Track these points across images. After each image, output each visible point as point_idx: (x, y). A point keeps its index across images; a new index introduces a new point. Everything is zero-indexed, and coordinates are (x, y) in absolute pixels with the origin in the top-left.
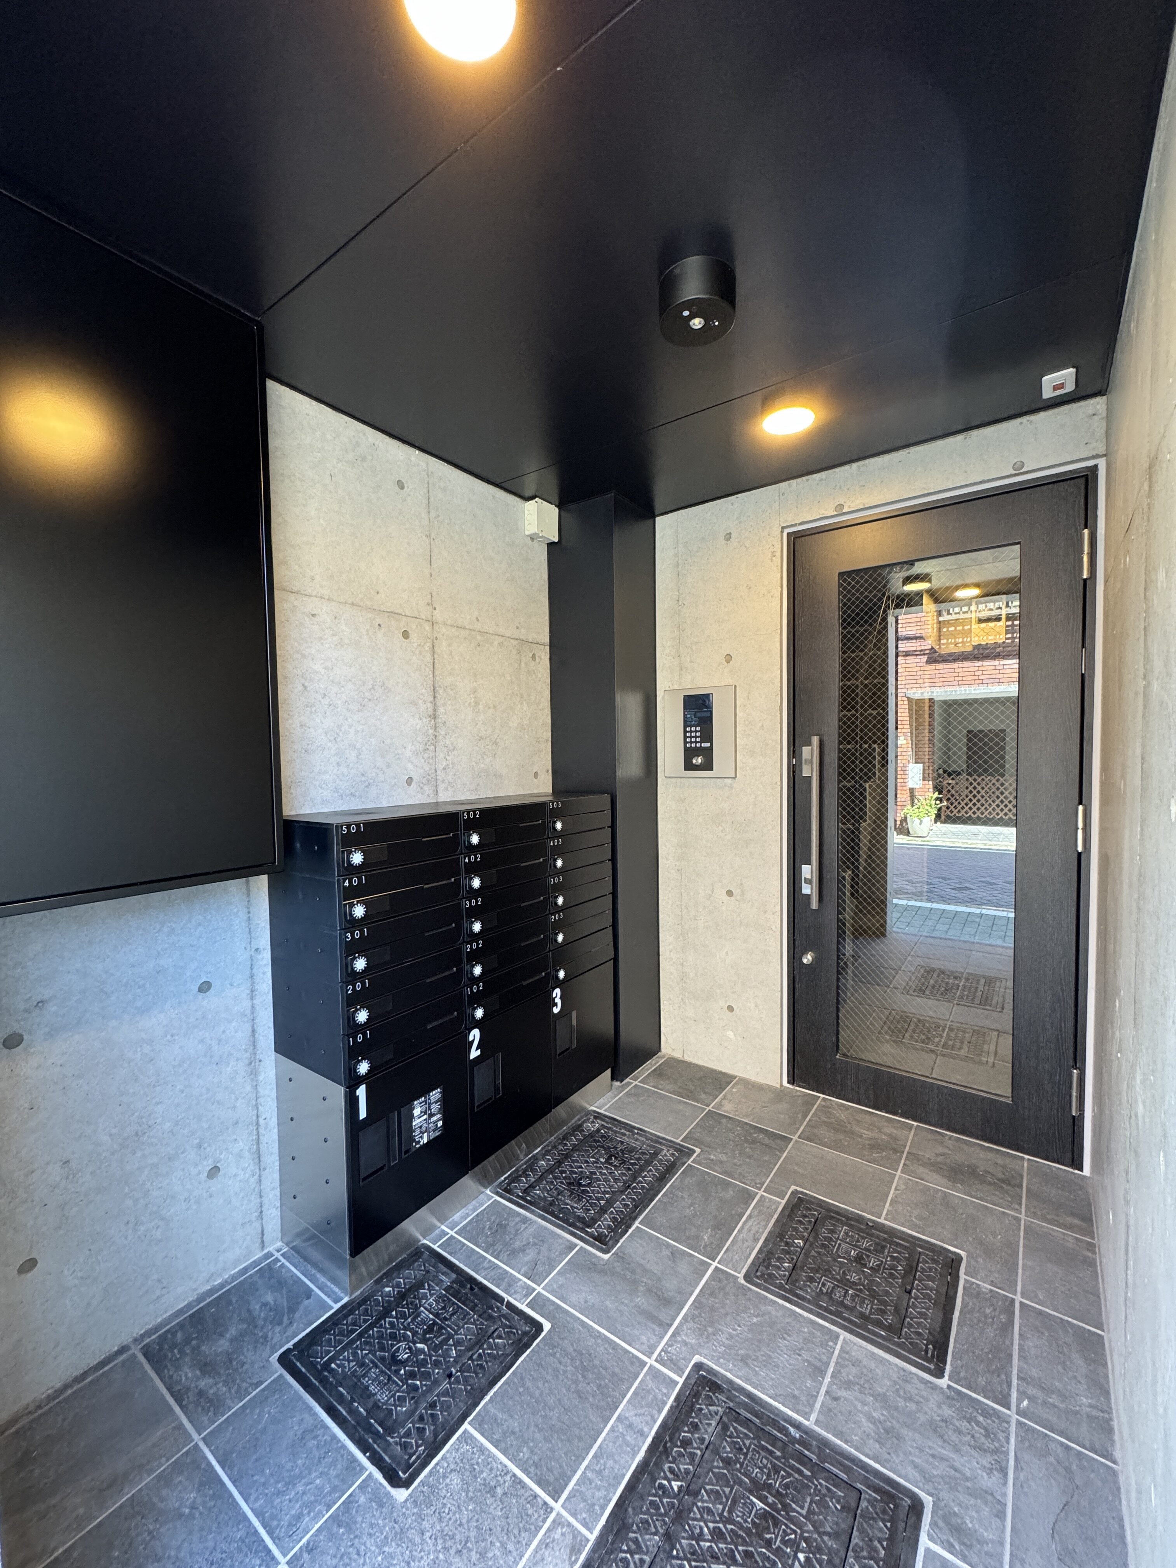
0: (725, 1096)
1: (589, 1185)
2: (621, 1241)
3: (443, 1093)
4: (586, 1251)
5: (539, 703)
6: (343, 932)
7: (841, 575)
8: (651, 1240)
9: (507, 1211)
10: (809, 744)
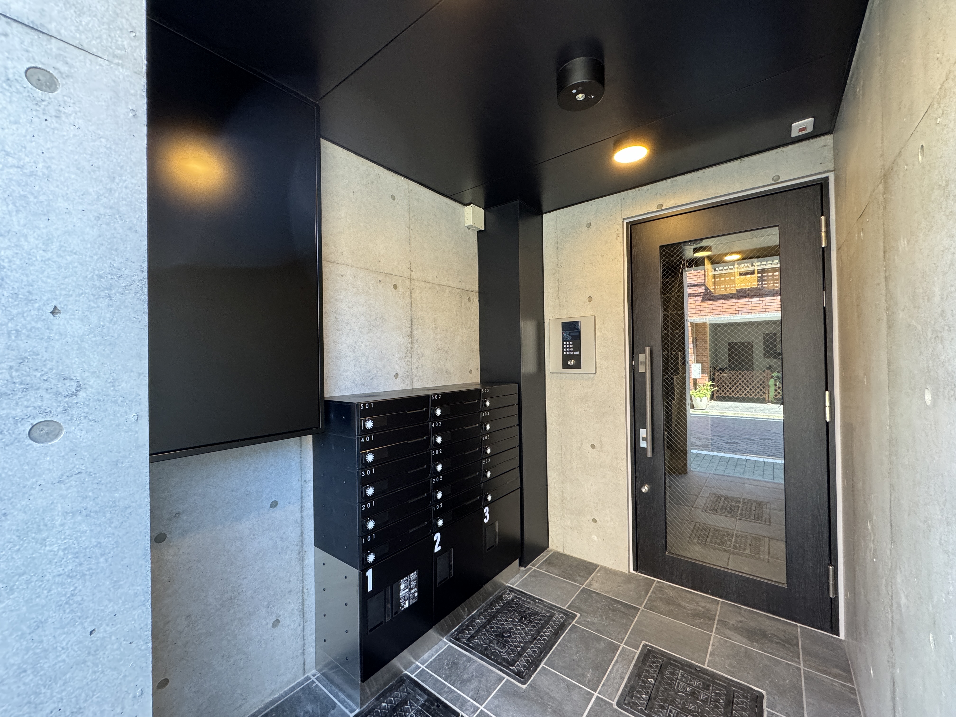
0: (593, 578)
1: (509, 637)
2: (533, 676)
3: (419, 575)
4: (510, 682)
5: (473, 328)
6: (360, 471)
7: (661, 247)
8: (552, 675)
9: (458, 653)
10: (644, 352)
